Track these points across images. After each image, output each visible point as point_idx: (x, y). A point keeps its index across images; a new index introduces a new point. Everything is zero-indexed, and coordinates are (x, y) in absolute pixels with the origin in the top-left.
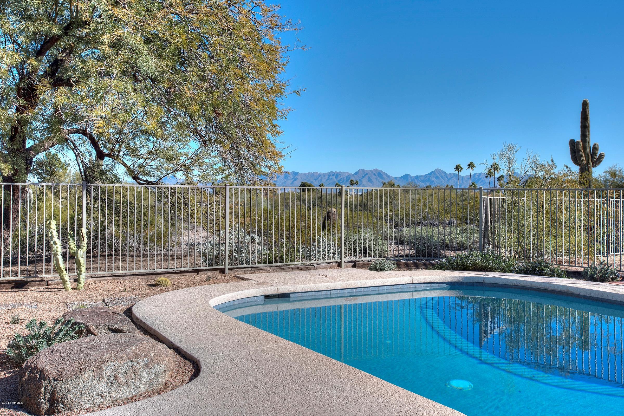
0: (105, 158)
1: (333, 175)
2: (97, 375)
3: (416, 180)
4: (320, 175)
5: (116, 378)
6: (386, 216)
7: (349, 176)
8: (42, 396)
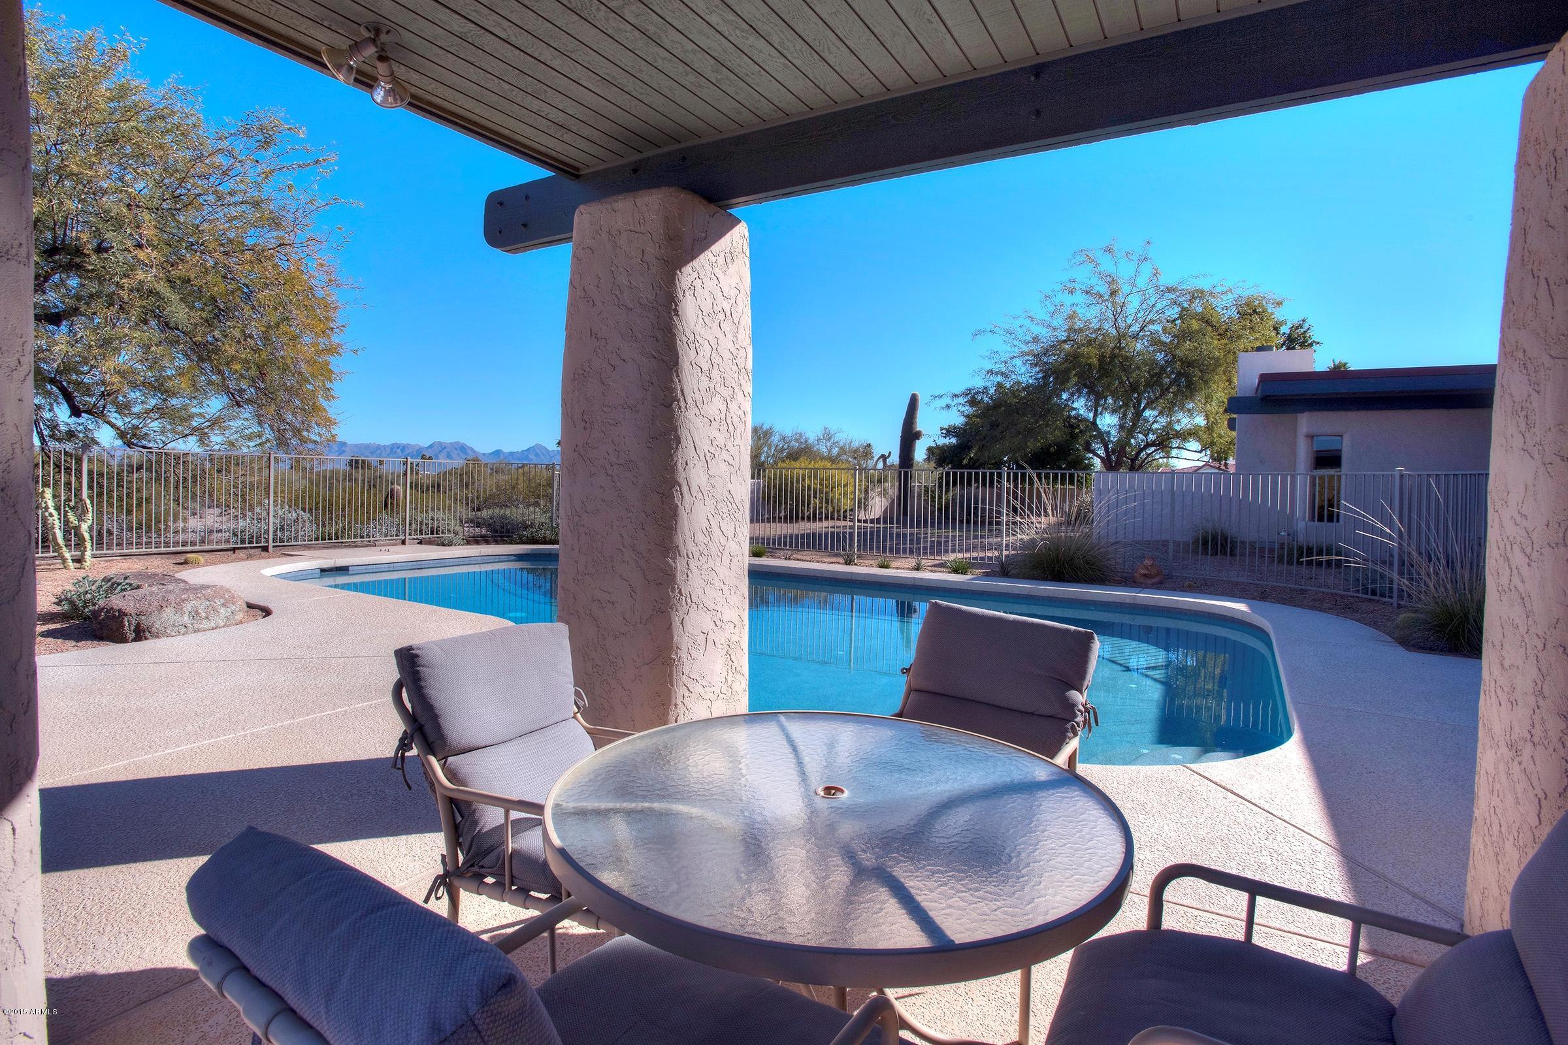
0: (83, 414)
1: (398, 448)
2: (178, 609)
3: (510, 457)
4: (379, 447)
5: (197, 613)
6: (467, 498)
7: (420, 449)
8: (126, 628)
